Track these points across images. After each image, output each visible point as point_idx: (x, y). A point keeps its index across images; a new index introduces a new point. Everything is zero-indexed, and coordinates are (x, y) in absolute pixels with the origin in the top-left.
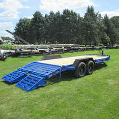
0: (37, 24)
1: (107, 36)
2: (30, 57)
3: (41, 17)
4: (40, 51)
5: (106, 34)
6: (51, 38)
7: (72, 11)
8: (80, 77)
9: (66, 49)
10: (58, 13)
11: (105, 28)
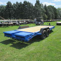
0: (9, 9)
1: (46, 15)
2: (8, 27)
3: (11, 4)
4: (13, 23)
5: (45, 14)
6: (17, 16)
7: (28, 2)
8: (44, 39)
9: (27, 22)
10: (21, 3)
11: (45, 11)
